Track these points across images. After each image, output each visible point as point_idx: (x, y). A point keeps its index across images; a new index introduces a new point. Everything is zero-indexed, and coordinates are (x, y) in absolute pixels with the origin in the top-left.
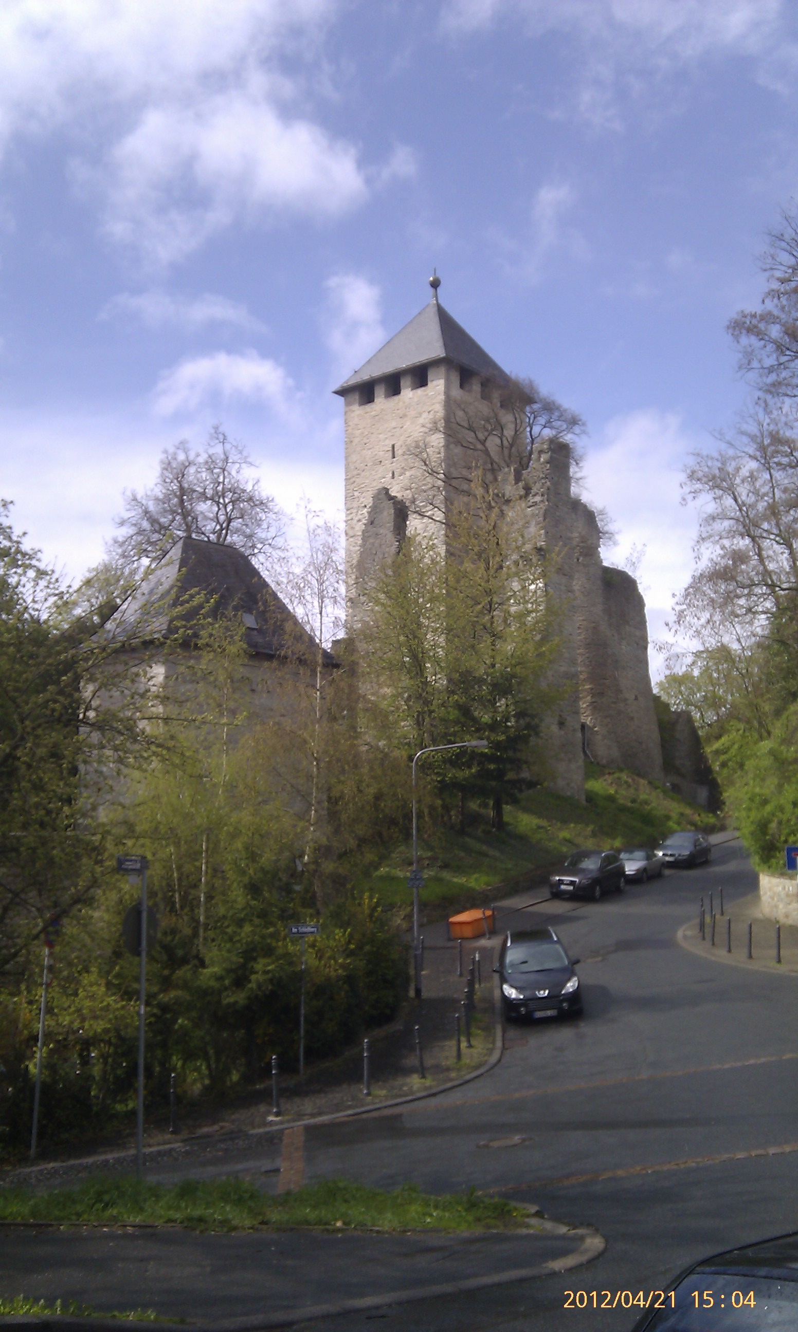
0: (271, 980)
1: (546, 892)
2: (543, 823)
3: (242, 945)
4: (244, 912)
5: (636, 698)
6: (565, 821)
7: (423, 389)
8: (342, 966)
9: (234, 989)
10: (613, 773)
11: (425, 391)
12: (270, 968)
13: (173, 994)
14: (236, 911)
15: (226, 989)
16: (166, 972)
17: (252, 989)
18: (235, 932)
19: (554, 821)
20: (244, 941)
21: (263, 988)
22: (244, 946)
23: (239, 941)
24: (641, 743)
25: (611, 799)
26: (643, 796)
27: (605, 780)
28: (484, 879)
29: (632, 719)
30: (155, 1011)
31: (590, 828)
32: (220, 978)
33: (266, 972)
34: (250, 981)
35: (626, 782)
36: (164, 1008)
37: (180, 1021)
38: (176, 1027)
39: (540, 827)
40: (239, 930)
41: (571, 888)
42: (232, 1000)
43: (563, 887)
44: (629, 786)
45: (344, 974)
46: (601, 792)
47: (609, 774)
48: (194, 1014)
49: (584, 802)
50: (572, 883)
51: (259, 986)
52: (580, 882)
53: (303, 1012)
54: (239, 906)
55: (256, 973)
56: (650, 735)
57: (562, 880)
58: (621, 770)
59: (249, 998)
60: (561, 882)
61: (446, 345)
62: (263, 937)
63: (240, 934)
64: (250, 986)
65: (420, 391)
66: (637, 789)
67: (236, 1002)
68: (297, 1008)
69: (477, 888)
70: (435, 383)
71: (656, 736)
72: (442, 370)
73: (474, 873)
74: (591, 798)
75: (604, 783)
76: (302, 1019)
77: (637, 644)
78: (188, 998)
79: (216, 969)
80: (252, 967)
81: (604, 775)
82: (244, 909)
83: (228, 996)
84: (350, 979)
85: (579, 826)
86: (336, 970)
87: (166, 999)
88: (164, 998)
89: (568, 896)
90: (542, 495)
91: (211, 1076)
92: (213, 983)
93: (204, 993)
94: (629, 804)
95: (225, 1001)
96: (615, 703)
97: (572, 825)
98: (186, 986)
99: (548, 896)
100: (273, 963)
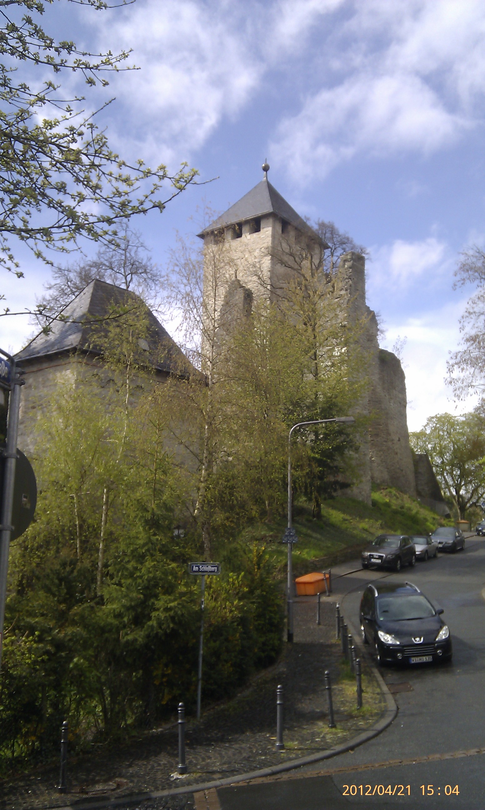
0: (173, 618)
1: (358, 565)
2: (348, 517)
3: (143, 581)
4: (146, 548)
5: (399, 440)
6: (362, 517)
7: (257, 233)
8: (237, 608)
9: (133, 626)
10: (386, 489)
11: (258, 235)
12: (172, 604)
13: (70, 630)
14: (138, 547)
15: (124, 627)
16: (63, 607)
17: (152, 626)
18: (136, 569)
19: (354, 517)
20: (146, 577)
21: (164, 626)
22: (145, 582)
23: (141, 577)
24: (402, 470)
25: (387, 505)
26: (407, 505)
27: (381, 493)
28: (313, 552)
29: (397, 454)
30: (49, 647)
31: (380, 522)
32: (119, 616)
33: (167, 610)
34: (150, 619)
35: (395, 495)
36: (59, 645)
37: (75, 660)
38: (71, 666)
39: (345, 520)
40: (139, 566)
41: (379, 561)
42: (130, 637)
43: (373, 560)
44: (397, 498)
45: (240, 615)
46: (381, 501)
47: (383, 489)
48: (91, 652)
49: (371, 506)
50: (380, 557)
51: (160, 625)
52: (386, 557)
53: (201, 652)
54: (141, 542)
55: (158, 610)
56: (408, 466)
57: (373, 555)
58: (391, 488)
59: (148, 636)
60: (371, 557)
61: (273, 206)
62: (165, 573)
63: (140, 570)
64: (150, 623)
65: (255, 235)
66: (402, 500)
67: (135, 640)
68: (195, 648)
69: (309, 559)
70: (265, 229)
71: (411, 467)
72: (271, 220)
73: (305, 548)
74: (375, 503)
75: (381, 495)
76: (201, 660)
77: (400, 403)
78: (84, 634)
79: (115, 606)
80: (153, 603)
81: (380, 489)
82: (145, 545)
83: (127, 634)
84: (243, 621)
85: (371, 521)
86: (231, 611)
87: (62, 635)
88: (60, 634)
89: (375, 567)
90: (346, 290)
91: (106, 720)
92: (110, 620)
93: (103, 630)
94: (400, 509)
95: (123, 640)
96: (386, 442)
97: (367, 520)
98: (83, 621)
99: (361, 568)
100: (175, 600)
